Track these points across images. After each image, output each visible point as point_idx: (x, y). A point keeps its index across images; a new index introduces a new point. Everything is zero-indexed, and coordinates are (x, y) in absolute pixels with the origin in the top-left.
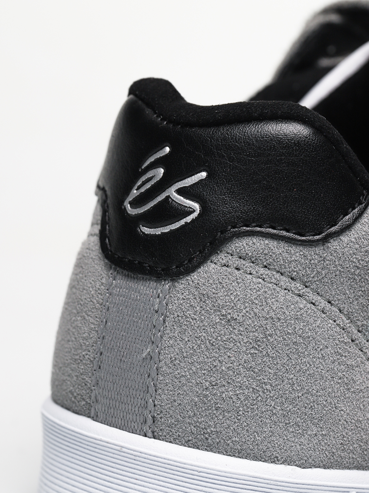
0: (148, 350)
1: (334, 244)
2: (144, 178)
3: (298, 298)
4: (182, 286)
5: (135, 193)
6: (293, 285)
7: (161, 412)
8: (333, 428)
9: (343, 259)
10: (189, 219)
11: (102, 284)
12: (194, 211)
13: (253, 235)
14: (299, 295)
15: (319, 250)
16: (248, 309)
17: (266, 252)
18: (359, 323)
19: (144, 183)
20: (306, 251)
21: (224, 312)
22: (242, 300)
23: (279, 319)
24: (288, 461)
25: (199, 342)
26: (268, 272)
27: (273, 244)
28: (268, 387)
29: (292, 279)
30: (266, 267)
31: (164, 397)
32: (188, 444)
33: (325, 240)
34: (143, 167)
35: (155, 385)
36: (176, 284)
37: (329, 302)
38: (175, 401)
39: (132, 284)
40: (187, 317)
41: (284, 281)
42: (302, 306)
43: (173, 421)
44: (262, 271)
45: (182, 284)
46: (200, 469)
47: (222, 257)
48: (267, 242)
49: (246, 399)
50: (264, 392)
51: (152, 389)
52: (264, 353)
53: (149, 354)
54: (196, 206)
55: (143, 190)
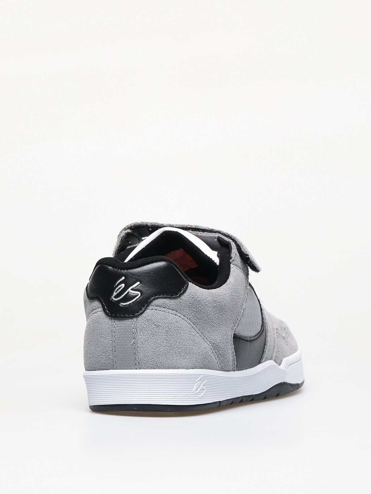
0: (133, 341)
1: (182, 297)
2: (117, 288)
3: (175, 316)
4: (140, 319)
5: (115, 294)
6: (173, 312)
7: (141, 360)
8: (193, 355)
9: (186, 301)
10: (138, 297)
11: (110, 325)
12: (139, 294)
13: (159, 299)
14: (175, 315)
15: (179, 300)
16: (162, 322)
17: (164, 303)
18: (193, 321)
19: (118, 290)
20: (175, 301)
21: (155, 324)
22: (160, 319)
23: (172, 323)
24: (182, 368)
25: (150, 335)
26: (165, 309)
27: (165, 300)
28: (173, 345)
29: (172, 310)
30: (164, 308)
31: (141, 355)
32: (151, 368)
33: (180, 296)
34: (116, 285)
35: (137, 352)
36: (138, 318)
37: (184, 316)
38: (145, 355)
39: (122, 322)
40: (144, 328)
41: (170, 311)
42: (177, 318)
43: (145, 362)
44: (163, 309)
45: (140, 318)
46: (158, 375)
47: (150, 307)
48: (163, 300)
49: (167, 350)
50: (172, 347)
51: (137, 353)
52: (170, 334)
53: (133, 342)
54: (139, 293)
55: (118, 292)
